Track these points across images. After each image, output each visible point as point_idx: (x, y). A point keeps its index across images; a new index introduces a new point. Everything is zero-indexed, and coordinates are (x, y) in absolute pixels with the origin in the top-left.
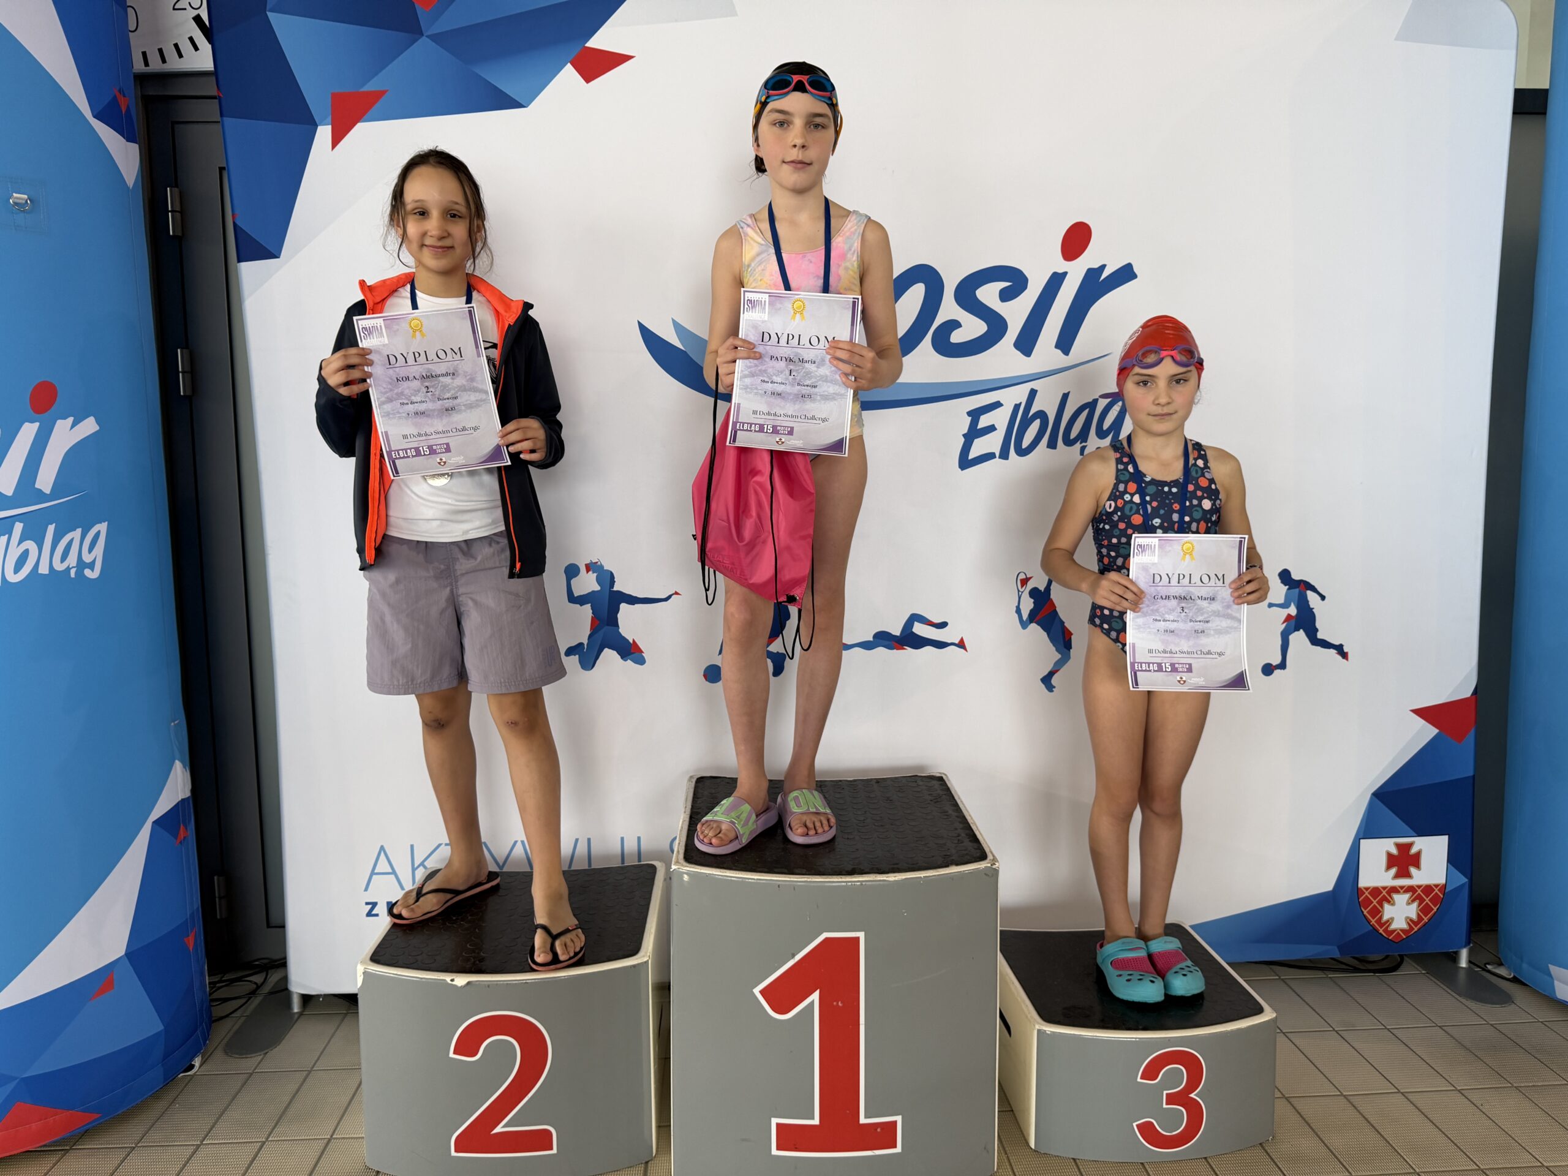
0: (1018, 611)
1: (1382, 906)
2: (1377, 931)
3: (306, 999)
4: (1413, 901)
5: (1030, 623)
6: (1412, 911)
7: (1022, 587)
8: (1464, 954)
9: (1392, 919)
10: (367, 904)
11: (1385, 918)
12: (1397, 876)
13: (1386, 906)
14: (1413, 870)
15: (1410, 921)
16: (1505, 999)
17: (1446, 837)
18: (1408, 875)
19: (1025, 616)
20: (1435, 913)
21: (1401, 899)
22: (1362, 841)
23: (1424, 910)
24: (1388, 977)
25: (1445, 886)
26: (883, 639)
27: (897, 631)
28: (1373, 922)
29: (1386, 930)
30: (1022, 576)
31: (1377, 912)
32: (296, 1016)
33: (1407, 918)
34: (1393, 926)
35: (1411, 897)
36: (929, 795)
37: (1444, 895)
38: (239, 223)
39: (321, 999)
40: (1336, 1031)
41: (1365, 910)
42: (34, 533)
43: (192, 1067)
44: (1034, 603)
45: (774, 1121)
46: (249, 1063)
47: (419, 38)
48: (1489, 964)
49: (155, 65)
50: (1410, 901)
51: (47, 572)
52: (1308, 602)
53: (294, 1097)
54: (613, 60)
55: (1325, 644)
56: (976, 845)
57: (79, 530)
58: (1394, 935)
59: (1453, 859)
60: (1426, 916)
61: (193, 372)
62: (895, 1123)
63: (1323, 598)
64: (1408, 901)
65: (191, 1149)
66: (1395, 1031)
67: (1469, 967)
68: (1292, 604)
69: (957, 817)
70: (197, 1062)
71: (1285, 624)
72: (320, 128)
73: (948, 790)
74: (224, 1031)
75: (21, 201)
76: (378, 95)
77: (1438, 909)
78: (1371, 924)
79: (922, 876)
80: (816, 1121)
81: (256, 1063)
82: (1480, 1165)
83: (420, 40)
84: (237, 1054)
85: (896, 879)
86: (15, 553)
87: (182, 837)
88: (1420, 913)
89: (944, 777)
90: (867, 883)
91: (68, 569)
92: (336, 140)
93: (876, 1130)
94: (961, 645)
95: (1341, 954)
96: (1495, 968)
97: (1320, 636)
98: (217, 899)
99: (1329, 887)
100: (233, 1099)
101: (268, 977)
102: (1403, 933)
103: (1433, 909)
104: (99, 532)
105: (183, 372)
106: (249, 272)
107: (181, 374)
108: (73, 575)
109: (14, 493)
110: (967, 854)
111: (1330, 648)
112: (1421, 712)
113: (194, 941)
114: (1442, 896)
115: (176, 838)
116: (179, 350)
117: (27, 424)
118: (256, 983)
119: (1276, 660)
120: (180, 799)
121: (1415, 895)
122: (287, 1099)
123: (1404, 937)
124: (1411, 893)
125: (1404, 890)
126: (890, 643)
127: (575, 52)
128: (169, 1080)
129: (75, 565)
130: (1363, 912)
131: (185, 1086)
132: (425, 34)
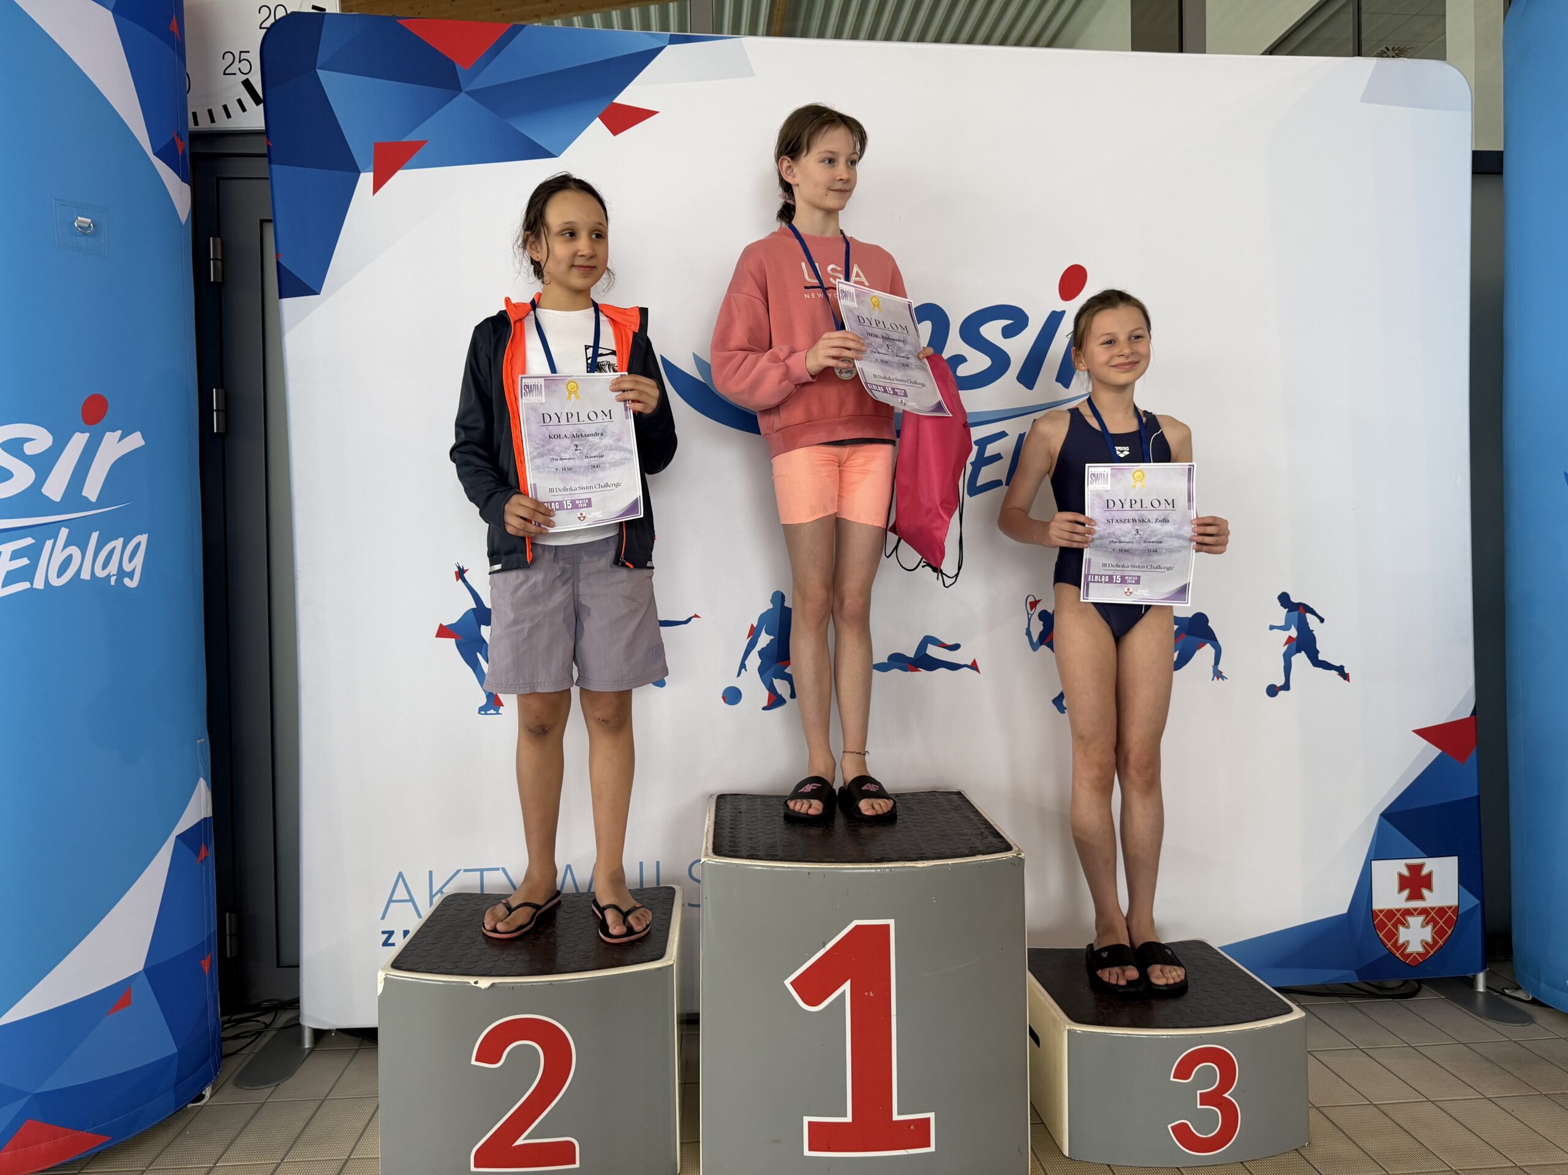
0: (1028, 633)
1: (1397, 929)
2: (1394, 955)
3: (319, 1035)
4: (1427, 923)
5: (1041, 644)
6: (1427, 934)
7: (1031, 610)
8: (1481, 977)
9: (1408, 942)
10: (384, 932)
11: (1401, 941)
12: (1410, 898)
13: (1401, 929)
14: (1425, 892)
15: (1425, 944)
16: (1527, 1019)
17: (1455, 859)
18: (1421, 897)
19: (1035, 638)
20: (1450, 935)
21: (1415, 921)
22: (1372, 862)
23: (1439, 933)
24: (1408, 1002)
25: (1458, 906)
26: (898, 661)
27: (911, 654)
28: (1389, 945)
29: (1402, 954)
30: (1031, 599)
31: (1392, 935)
32: (307, 1052)
33: (1422, 941)
34: (1409, 950)
35: (1425, 920)
36: (949, 805)
37: (1457, 918)
38: (280, 261)
39: (333, 1034)
40: (1360, 1049)
41: (1381, 933)
42: (78, 539)
43: (202, 1097)
44: (1043, 625)
45: (807, 1120)
46: (262, 1093)
47: (459, 94)
48: (1506, 989)
49: (205, 124)
50: (1424, 924)
51: (88, 578)
52: (1308, 624)
53: (308, 1123)
54: (639, 115)
55: (1326, 666)
56: (1000, 840)
57: (121, 540)
58: (1411, 958)
59: (1465, 879)
60: (1441, 940)
61: (226, 411)
62: (928, 1120)
63: (1322, 620)
64: (1422, 923)
65: (204, 1171)
66: (1419, 1049)
67: (1487, 992)
68: (1293, 626)
69: (979, 820)
70: (207, 1092)
71: (1286, 646)
72: (362, 174)
73: (967, 801)
74: (234, 1066)
75: (84, 225)
76: (417, 145)
77: (1452, 932)
78: (1388, 947)
79: (950, 863)
80: (849, 1119)
81: (267, 1095)
82: (1516, 1163)
83: (461, 94)
84: (247, 1085)
85: (925, 865)
86: (59, 557)
87: (203, 858)
88: (1436, 937)
89: (962, 792)
90: (897, 870)
91: (109, 576)
92: (377, 185)
93: (909, 1127)
94: (974, 666)
95: (1360, 980)
96: (1513, 992)
97: (1321, 657)
98: (228, 937)
99: (1345, 911)
100: (245, 1126)
101: (278, 1017)
102: (1419, 956)
103: (1448, 932)
104: (139, 544)
105: (217, 411)
106: (290, 306)
107: (215, 413)
108: (113, 582)
109: (61, 500)
110: (992, 846)
111: (1331, 670)
112: (1422, 733)
113: (208, 965)
114: (1455, 919)
115: (197, 854)
116: (214, 390)
117: (77, 434)
118: (265, 1023)
119: (1280, 682)
120: (203, 818)
121: (1429, 918)
122: (303, 1124)
123: (1421, 961)
124: (1425, 915)
125: (1417, 912)
126: (904, 664)
127: (603, 107)
128: (179, 1109)
129: (115, 573)
130: (1378, 935)
131: (196, 1114)
132: (464, 90)
